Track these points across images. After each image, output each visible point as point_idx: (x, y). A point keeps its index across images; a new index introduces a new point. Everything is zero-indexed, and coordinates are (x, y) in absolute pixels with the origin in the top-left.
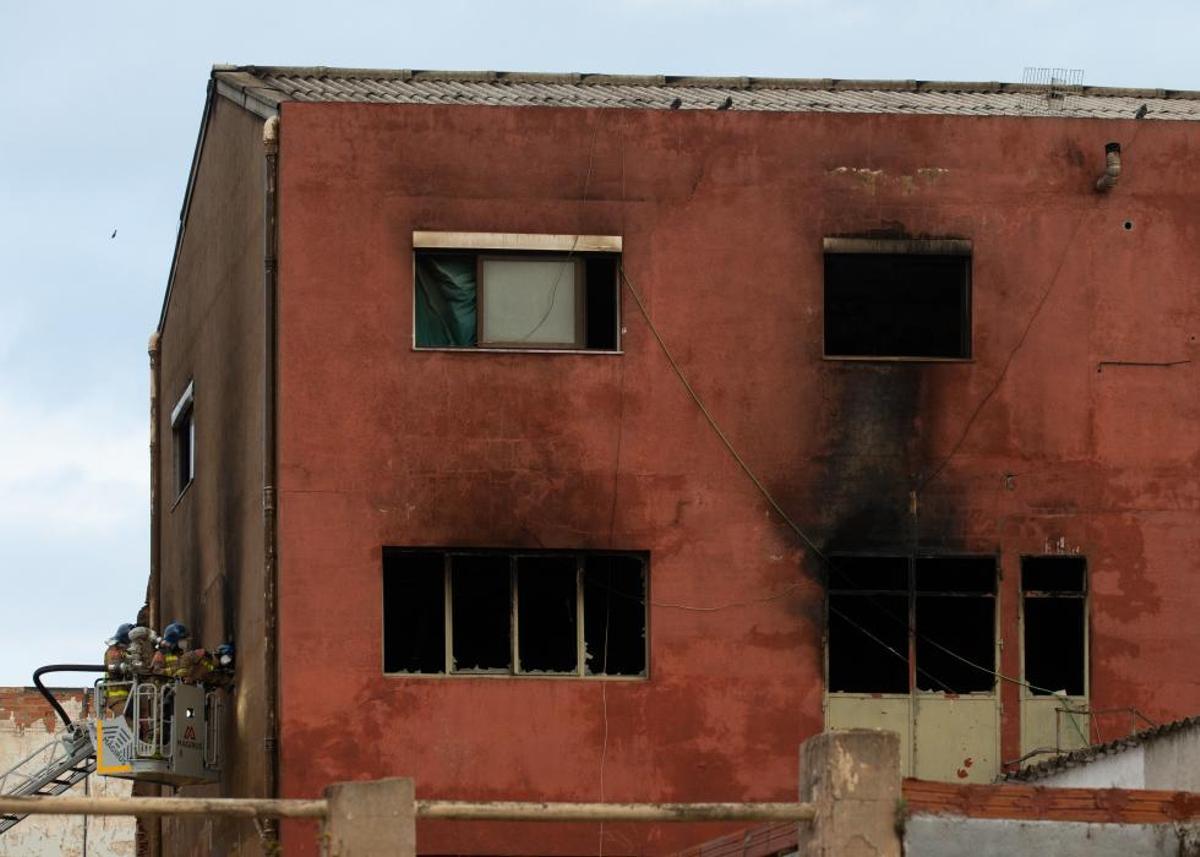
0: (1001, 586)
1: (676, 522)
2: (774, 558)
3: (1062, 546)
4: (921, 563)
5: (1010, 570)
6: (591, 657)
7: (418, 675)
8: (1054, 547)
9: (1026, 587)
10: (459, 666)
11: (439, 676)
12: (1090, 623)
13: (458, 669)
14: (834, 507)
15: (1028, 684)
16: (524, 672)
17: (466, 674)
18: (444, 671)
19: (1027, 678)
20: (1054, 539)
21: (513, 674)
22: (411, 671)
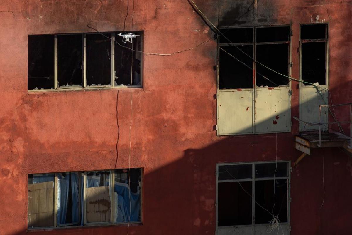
0: (292, 38)
1: (155, 17)
2: (196, 31)
3: (318, 19)
4: (259, 30)
5: (296, 30)
6: (117, 78)
7: (43, 90)
8: (315, 20)
9: (302, 38)
10: (60, 85)
11: (52, 90)
12: (329, 52)
13: (60, 87)
14: (222, 7)
15: (303, 81)
16: (88, 87)
17: (64, 88)
18: (54, 88)
19: (302, 79)
20: (314, 16)
21: (84, 88)
22: (39, 89)
